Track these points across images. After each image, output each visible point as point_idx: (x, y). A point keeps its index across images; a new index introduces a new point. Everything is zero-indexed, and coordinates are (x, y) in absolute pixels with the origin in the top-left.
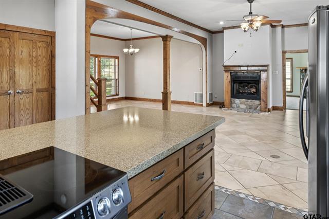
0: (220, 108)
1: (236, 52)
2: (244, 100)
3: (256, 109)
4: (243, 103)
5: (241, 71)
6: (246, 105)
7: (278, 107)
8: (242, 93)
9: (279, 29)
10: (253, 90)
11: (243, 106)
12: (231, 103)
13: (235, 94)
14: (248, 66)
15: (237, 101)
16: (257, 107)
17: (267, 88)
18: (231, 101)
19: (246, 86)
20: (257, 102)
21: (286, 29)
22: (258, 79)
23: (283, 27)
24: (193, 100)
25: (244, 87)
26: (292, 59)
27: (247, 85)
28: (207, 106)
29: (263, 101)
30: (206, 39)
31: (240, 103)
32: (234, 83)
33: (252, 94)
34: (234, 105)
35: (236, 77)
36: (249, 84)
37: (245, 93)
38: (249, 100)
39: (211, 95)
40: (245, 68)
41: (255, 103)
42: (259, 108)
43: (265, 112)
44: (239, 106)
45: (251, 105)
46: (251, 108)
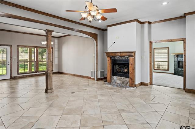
0: (105, 82)
2: (119, 77)
3: (127, 84)
4: (119, 79)
6: (120, 81)
7: (145, 83)
8: (119, 72)
9: (146, 25)
10: (126, 70)
11: (118, 82)
12: (111, 79)
13: (114, 73)
15: (115, 78)
16: (128, 83)
17: (133, 69)
18: (111, 77)
21: (152, 25)
22: (128, 62)
23: (150, 23)
24: (90, 76)
25: (120, 68)
26: (168, 48)
27: (123, 66)
28: (97, 80)
29: (131, 79)
30: (97, 34)
31: (117, 80)
32: (114, 65)
33: (125, 73)
34: (113, 81)
35: (115, 61)
37: (121, 72)
38: (123, 78)
39: (102, 72)
40: (119, 54)
41: (126, 80)
42: (128, 84)
43: (132, 87)
44: (116, 82)
45: (123, 81)
46: (123, 83)
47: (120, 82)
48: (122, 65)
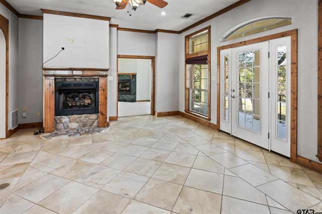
0: (36, 134)
1: (63, 49)
2: (75, 116)
3: (91, 125)
4: (74, 121)
5: (73, 76)
6: (77, 123)
8: (71, 107)
10: (87, 101)
11: (74, 125)
12: (56, 122)
13: (61, 110)
14: (83, 70)
15: (65, 119)
16: (94, 122)
18: (55, 120)
19: (77, 97)
20: (94, 116)
22: (94, 87)
23: (118, 28)
25: (73, 98)
28: (7, 137)
29: (102, 114)
30: (8, 21)
31: (70, 122)
32: (60, 94)
33: (86, 106)
34: (60, 126)
35: (63, 85)
36: (79, 93)
37: (76, 106)
38: (83, 116)
39: (16, 114)
40: (80, 73)
41: (90, 118)
42: (95, 124)
43: (104, 127)
44: (68, 126)
45: (85, 121)
46: (84, 126)
47: (78, 125)
48: (75, 92)
